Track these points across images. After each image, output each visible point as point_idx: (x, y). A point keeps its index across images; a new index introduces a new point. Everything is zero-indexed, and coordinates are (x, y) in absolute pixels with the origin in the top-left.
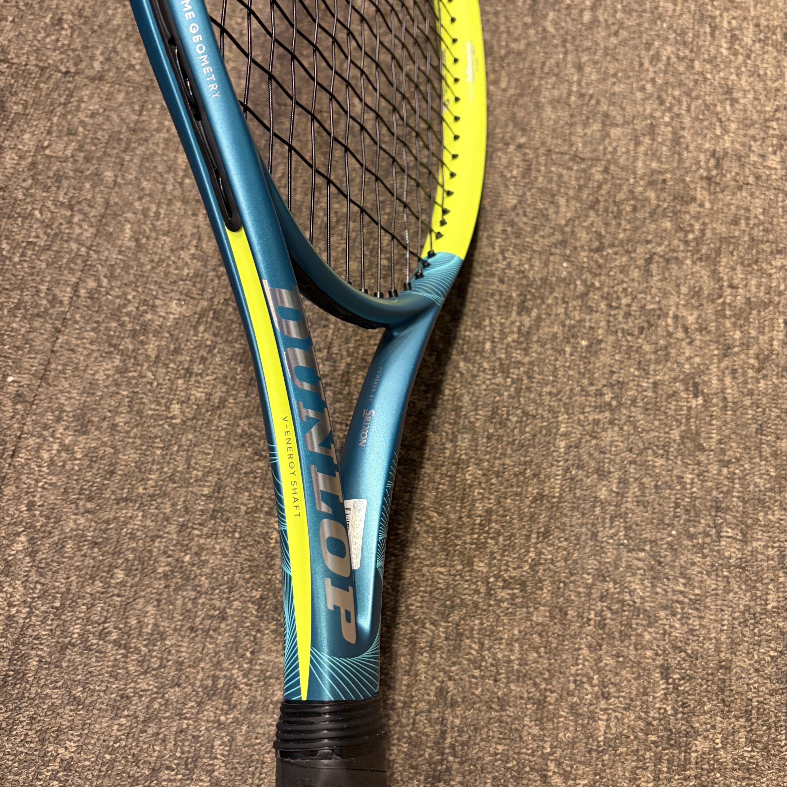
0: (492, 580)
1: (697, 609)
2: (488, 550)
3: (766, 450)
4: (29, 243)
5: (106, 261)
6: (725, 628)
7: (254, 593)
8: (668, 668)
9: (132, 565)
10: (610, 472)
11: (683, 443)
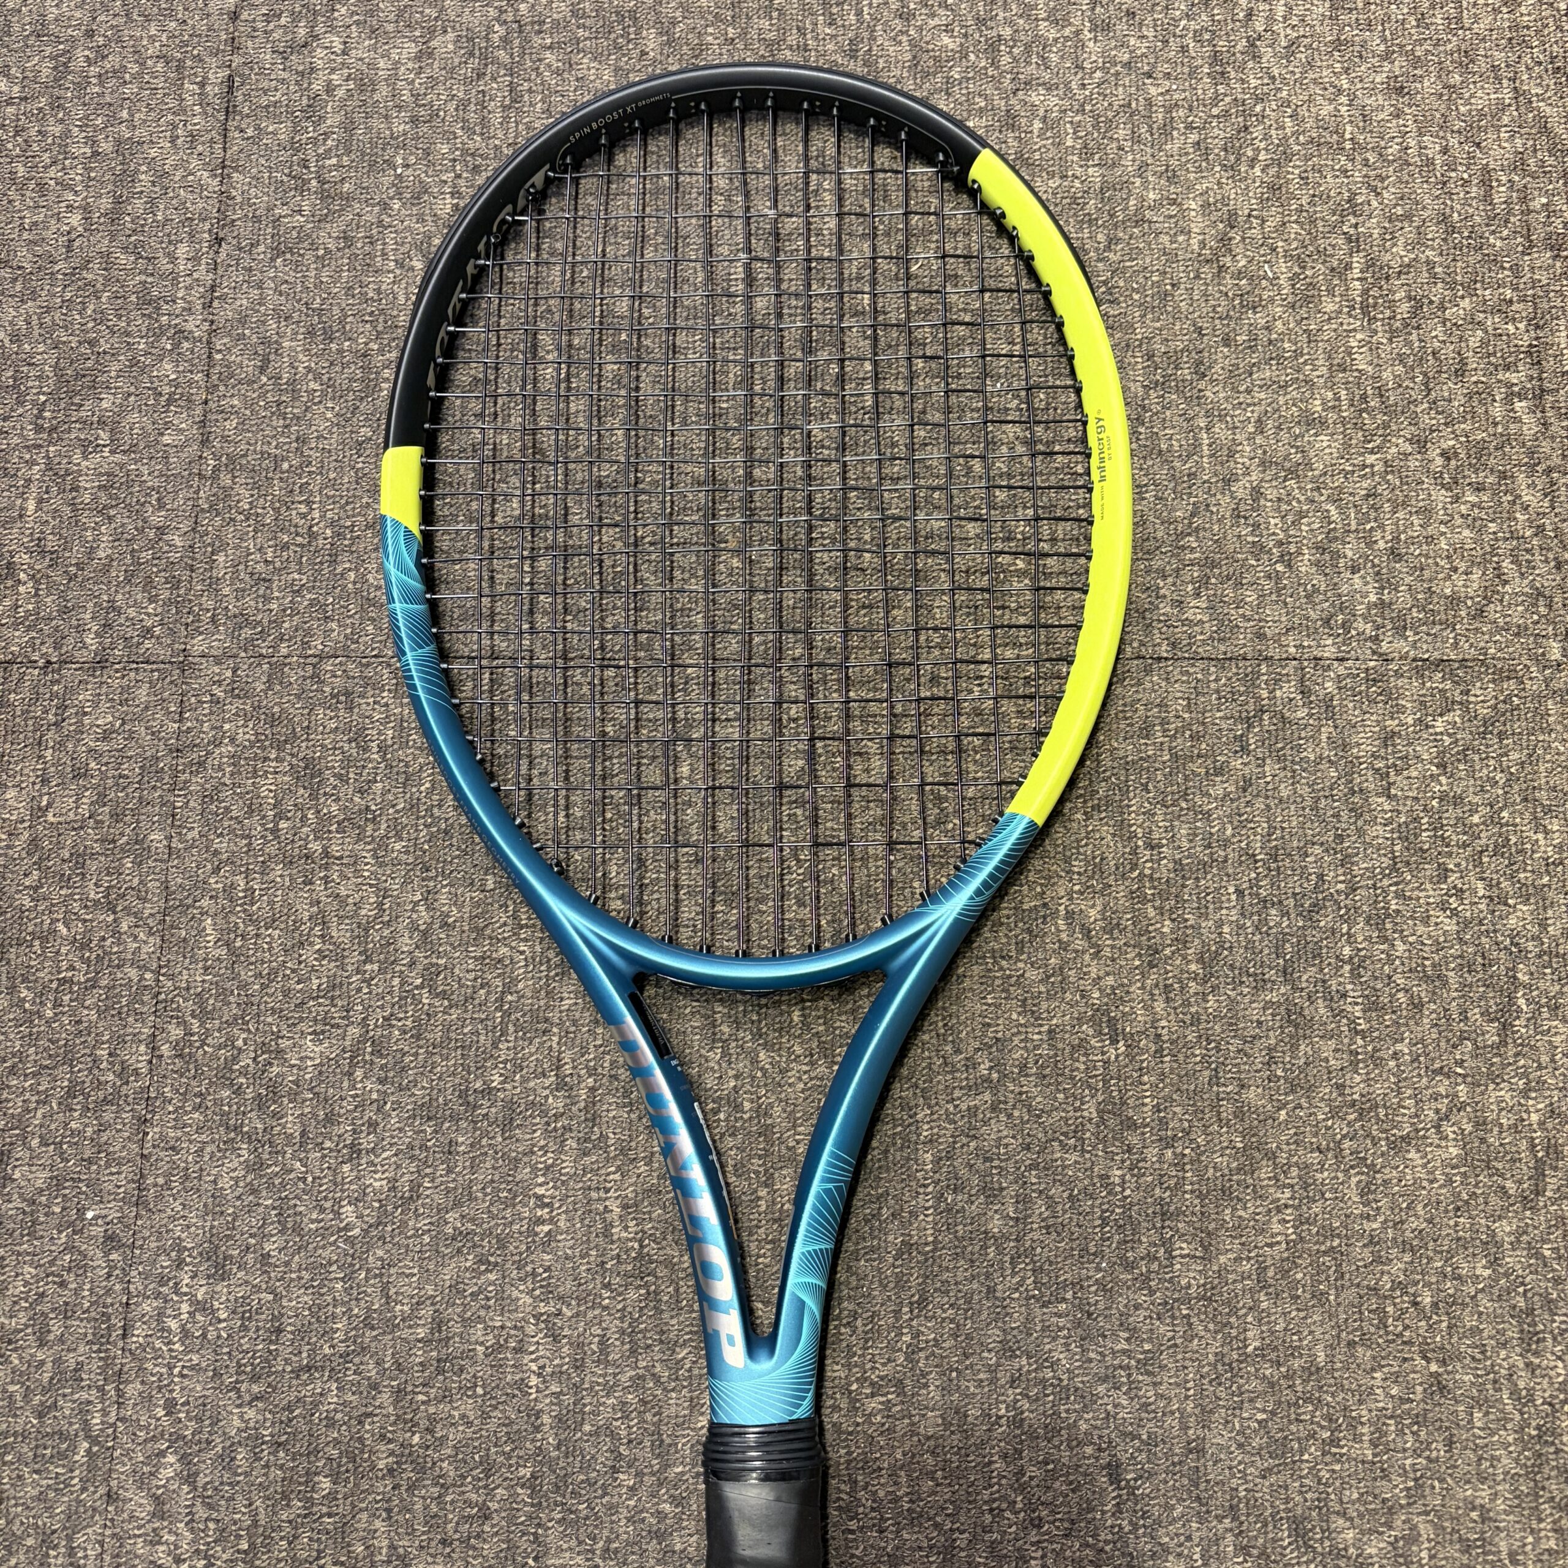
0: (854, 1387)
1: (1148, 1373)
2: (844, 1344)
3: (1227, 1110)
4: (63, 981)
5: (188, 989)
6: (1192, 1392)
7: (522, 1472)
8: (1118, 1466)
9: (339, 1466)
10: (1002, 1189)
11: (1103, 1121)
